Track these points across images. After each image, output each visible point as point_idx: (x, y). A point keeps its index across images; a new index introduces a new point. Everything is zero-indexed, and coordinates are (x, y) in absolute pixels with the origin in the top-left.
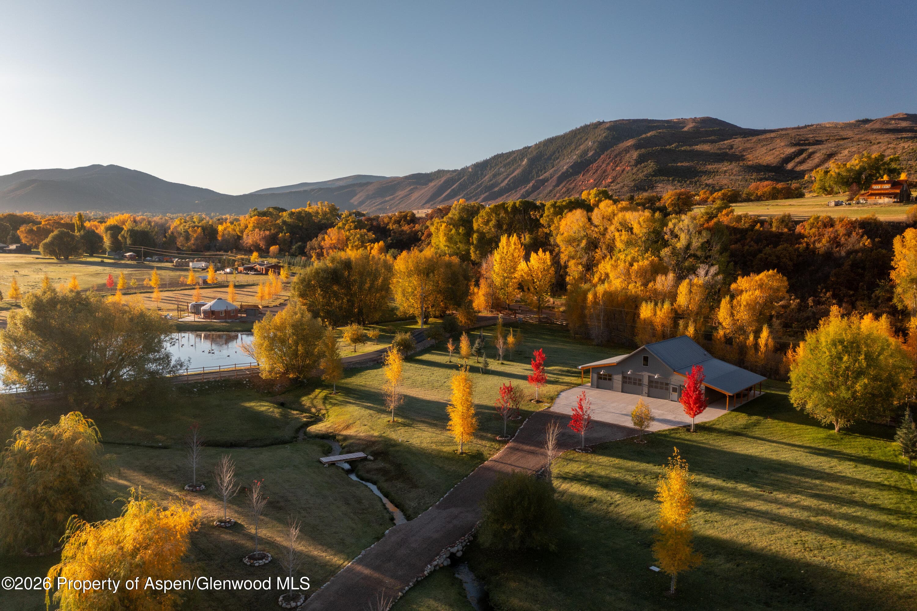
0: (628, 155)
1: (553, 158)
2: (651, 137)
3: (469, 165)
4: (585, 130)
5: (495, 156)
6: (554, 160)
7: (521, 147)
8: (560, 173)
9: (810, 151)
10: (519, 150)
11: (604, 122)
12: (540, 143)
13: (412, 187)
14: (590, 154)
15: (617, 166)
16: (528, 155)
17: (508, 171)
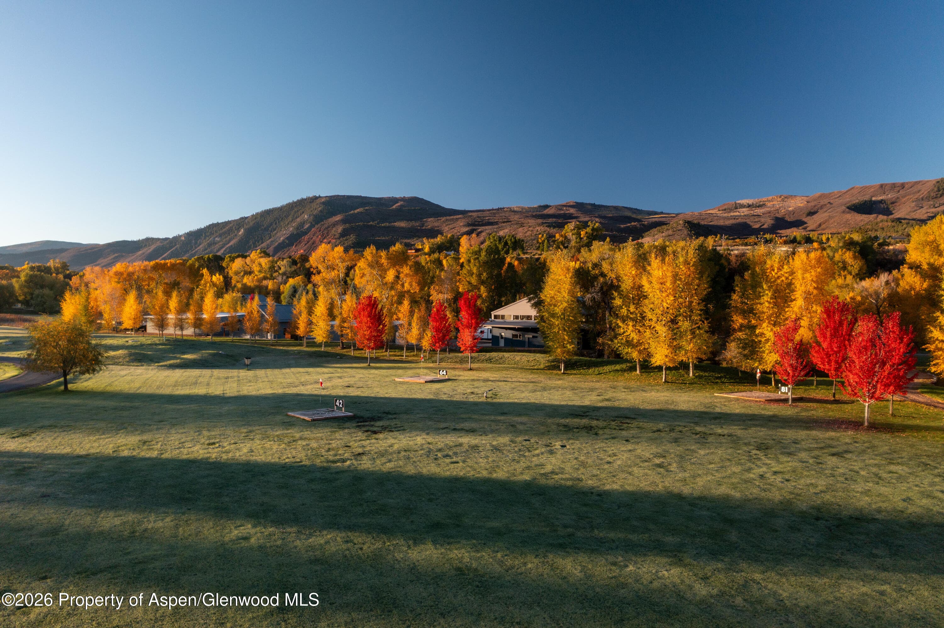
0: (334, 229)
1: (270, 229)
2: (358, 213)
3: (181, 233)
4: (301, 204)
5: (210, 225)
6: (271, 231)
7: (237, 217)
8: (277, 244)
9: (479, 230)
10: (235, 220)
11: (320, 197)
12: (257, 214)
13: (116, 255)
14: (306, 226)
15: (324, 238)
16: (245, 226)
17: (224, 240)
